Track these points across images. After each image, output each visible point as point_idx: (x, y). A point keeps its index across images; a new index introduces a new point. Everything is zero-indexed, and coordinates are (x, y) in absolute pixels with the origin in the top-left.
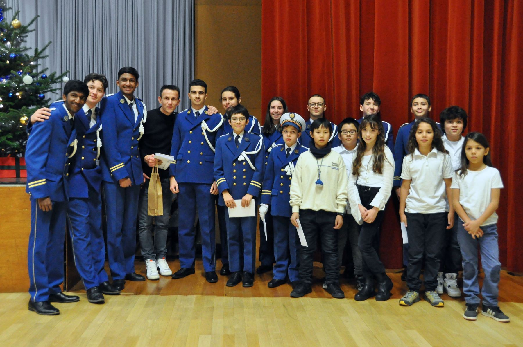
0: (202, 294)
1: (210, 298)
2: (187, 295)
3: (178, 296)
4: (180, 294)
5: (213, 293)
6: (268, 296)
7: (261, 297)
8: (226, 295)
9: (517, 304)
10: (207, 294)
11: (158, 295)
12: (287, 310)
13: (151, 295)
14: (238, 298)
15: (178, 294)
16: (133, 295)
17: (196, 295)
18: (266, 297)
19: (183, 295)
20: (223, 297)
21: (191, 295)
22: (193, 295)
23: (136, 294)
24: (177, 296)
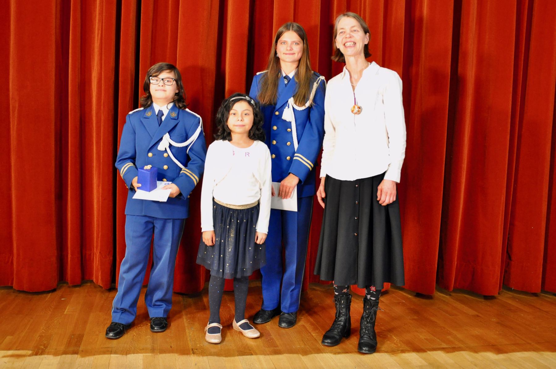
2: (127, 354)
3: (112, 355)
4: (116, 353)
10: (162, 351)
11: (76, 356)
13: (64, 356)
16: (30, 356)
17: (142, 355)
20: (189, 356)
21: (134, 353)
23: (36, 354)
24: (109, 355)
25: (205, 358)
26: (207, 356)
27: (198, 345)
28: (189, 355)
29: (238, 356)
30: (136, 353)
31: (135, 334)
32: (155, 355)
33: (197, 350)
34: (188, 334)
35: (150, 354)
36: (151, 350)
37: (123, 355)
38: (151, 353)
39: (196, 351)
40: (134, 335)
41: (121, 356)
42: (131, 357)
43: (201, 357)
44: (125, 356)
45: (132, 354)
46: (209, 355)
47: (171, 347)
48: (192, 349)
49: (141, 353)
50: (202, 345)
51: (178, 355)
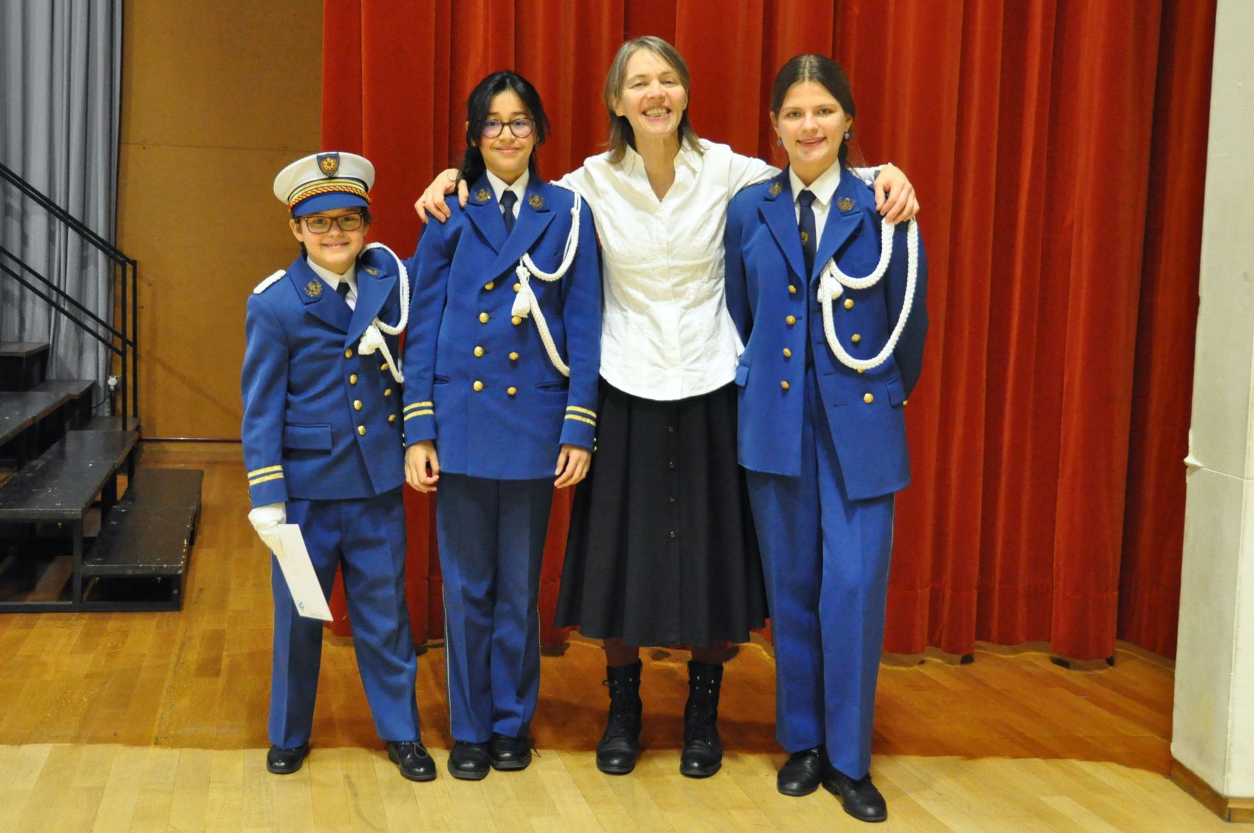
0: (76, 740)
1: (100, 750)
2: (21, 744)
8: (157, 743)
9: (1088, 767)
12: (355, 795)
14: (199, 751)
17: (52, 745)
20: (145, 747)
21: (36, 742)
25: (176, 752)
26: (182, 747)
27: (172, 732)
28: (147, 745)
30: (43, 742)
31: (49, 715)
33: (166, 738)
34: (159, 716)
35: (69, 744)
36: (72, 738)
37: (13, 745)
38: (71, 742)
39: (164, 740)
40: (47, 716)
41: (9, 746)
42: (28, 749)
43: (169, 749)
45: (32, 745)
47: (115, 735)
48: (157, 739)
49: (50, 743)
50: (180, 732)
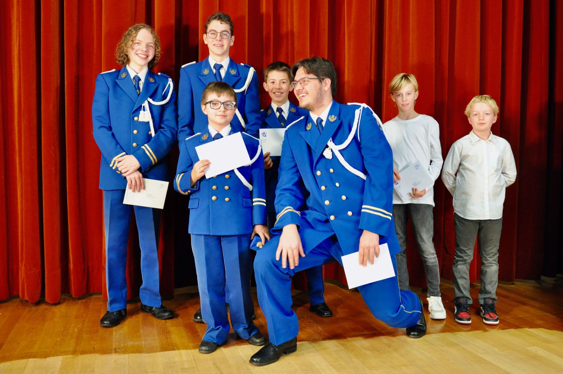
3: (30, 360)
5: (94, 348)
6: (186, 348)
7: (174, 350)
10: (84, 352)
15: (30, 357)
18: (184, 349)
19: (39, 358)
22: (58, 355)
29: (160, 351)
32: (75, 356)
44: (43, 359)
46: (131, 353)
51: (99, 355)
